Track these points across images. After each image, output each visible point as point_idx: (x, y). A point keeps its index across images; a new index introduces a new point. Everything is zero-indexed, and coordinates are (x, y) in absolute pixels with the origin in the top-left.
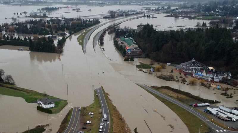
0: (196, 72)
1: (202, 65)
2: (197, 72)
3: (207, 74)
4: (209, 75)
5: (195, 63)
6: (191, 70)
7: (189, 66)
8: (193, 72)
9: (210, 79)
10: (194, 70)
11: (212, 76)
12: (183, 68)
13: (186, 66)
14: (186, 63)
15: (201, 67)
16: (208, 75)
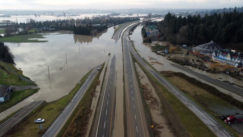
0: (216, 55)
1: (222, 47)
2: (218, 55)
3: (231, 58)
4: (235, 60)
5: (214, 45)
6: (209, 53)
7: (207, 48)
8: (213, 54)
9: (237, 64)
10: (214, 53)
11: (239, 62)
12: (200, 50)
13: (203, 48)
14: (203, 45)
15: (221, 49)
16: (233, 60)
